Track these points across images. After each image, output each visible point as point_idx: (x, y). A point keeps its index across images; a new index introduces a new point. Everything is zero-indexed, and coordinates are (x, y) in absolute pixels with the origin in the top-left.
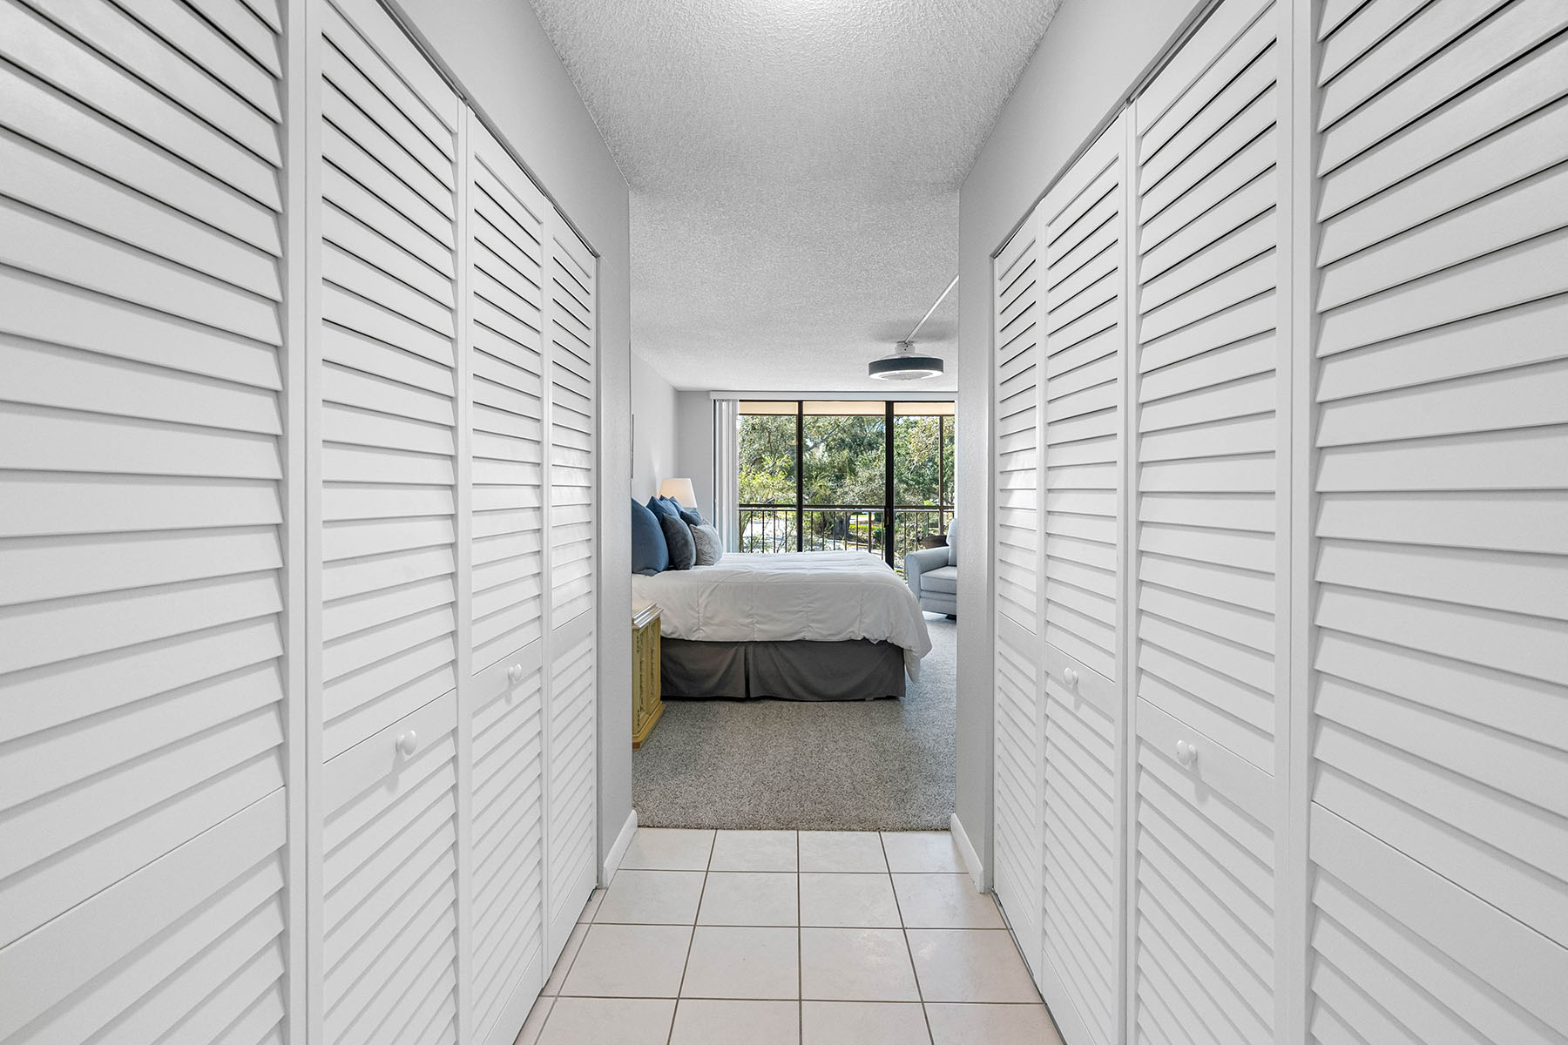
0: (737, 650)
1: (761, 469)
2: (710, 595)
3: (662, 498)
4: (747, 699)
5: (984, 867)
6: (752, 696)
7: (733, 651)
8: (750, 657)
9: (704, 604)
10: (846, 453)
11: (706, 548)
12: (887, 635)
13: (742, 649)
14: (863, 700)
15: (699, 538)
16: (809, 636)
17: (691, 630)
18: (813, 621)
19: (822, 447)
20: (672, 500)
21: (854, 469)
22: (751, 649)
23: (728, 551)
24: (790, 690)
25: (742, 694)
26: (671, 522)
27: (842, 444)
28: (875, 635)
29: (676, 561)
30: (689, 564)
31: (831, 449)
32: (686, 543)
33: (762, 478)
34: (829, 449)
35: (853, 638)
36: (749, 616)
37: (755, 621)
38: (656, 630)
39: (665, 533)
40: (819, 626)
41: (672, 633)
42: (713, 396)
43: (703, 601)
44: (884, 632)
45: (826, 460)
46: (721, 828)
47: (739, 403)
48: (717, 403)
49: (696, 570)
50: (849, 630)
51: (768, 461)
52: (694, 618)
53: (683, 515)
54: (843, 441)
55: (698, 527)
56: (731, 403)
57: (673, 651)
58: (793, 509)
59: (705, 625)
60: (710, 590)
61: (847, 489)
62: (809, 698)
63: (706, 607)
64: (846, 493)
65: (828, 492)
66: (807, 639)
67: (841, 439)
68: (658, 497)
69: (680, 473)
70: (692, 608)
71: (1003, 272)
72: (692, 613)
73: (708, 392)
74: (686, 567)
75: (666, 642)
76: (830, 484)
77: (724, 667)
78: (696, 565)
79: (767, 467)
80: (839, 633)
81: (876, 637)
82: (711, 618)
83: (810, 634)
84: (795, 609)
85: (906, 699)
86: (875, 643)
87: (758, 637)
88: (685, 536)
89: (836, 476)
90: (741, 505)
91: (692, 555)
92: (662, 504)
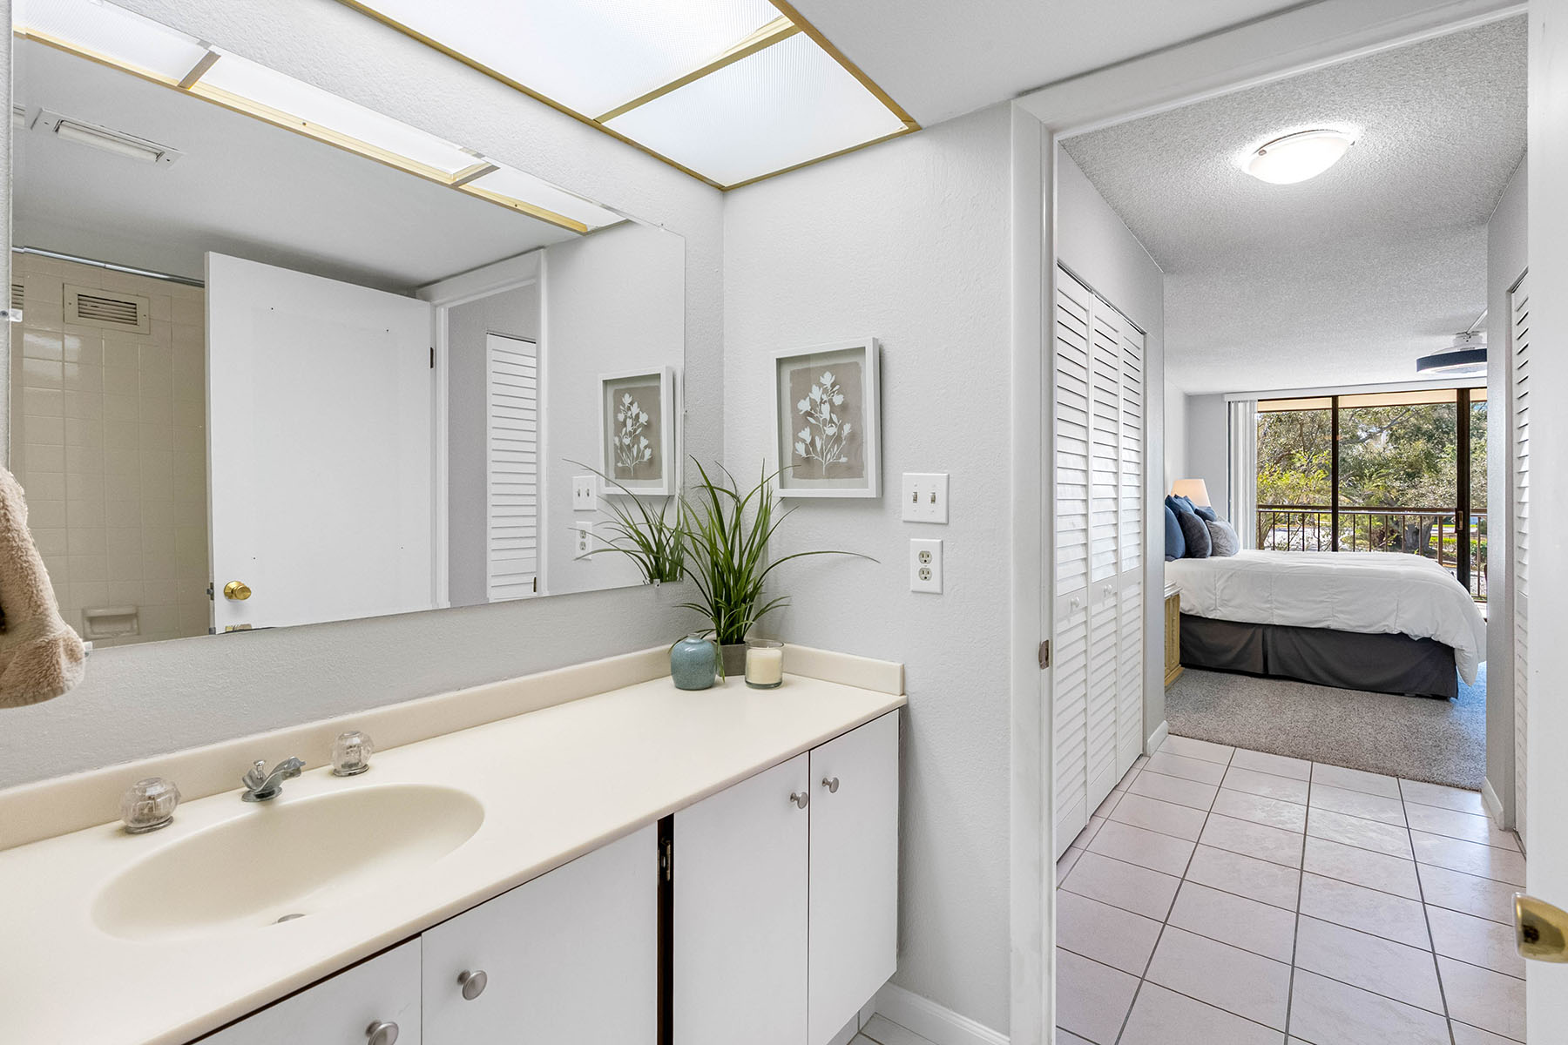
0: (1254, 632)
1: (1290, 466)
2: (1227, 581)
3: (1176, 497)
4: (1265, 675)
5: (1505, 808)
6: (1270, 673)
7: (1252, 630)
8: (1269, 639)
9: (1222, 587)
10: (1421, 445)
11: (1222, 542)
12: (1431, 633)
13: (1260, 631)
14: (1402, 695)
15: (1215, 532)
16: (1334, 625)
17: (1207, 609)
18: (1342, 612)
19: (1384, 437)
20: (1186, 498)
21: (1435, 466)
22: (1269, 633)
23: (1245, 547)
24: (1312, 673)
25: (1259, 669)
26: (1187, 517)
27: (1417, 432)
28: (1417, 630)
29: (1192, 551)
30: (1205, 554)
31: (1398, 439)
32: (1202, 536)
33: (1290, 478)
34: (1395, 438)
35: (1388, 631)
36: (1267, 602)
37: (1274, 606)
38: (1176, 604)
39: (1182, 526)
40: (1347, 617)
41: (1189, 610)
42: (1227, 399)
43: (1220, 584)
44: (1427, 629)
45: (1390, 452)
46: (1240, 747)
47: (1257, 403)
48: (1232, 405)
49: (1212, 560)
50: (1384, 623)
51: (1300, 459)
52: (1211, 598)
53: (1197, 512)
54: (1419, 429)
55: (1214, 523)
56: (1248, 404)
57: (1193, 626)
58: (1328, 511)
59: (1221, 606)
60: (1227, 576)
61: (1423, 491)
62: (1335, 683)
63: (1222, 590)
64: (1423, 495)
65: (1394, 494)
66: (1332, 628)
67: (1415, 425)
68: (1173, 496)
69: (1191, 473)
70: (1210, 591)
71: (1519, 304)
72: (1209, 594)
73: (1222, 395)
74: (1203, 556)
75: (1184, 617)
76: (1397, 484)
77: (1242, 644)
78: (1212, 555)
79: (1298, 464)
80: (1370, 626)
81: (1416, 633)
82: (1228, 601)
83: (1335, 624)
84: (1318, 599)
85: (1459, 701)
86: (1416, 639)
87: (1277, 622)
88: (1201, 530)
89: (1408, 474)
90: (1260, 506)
91: (1208, 547)
92: (1177, 501)
